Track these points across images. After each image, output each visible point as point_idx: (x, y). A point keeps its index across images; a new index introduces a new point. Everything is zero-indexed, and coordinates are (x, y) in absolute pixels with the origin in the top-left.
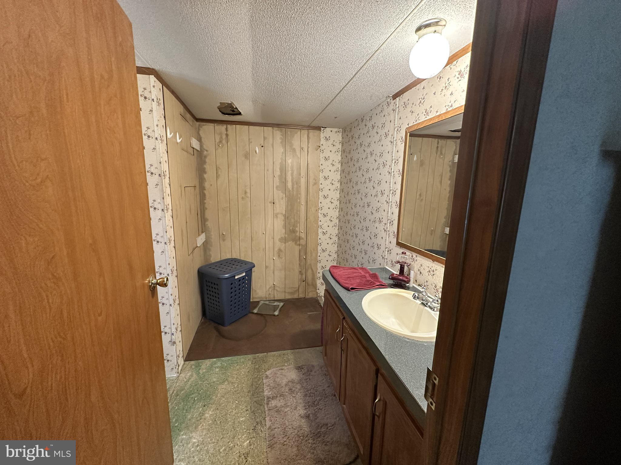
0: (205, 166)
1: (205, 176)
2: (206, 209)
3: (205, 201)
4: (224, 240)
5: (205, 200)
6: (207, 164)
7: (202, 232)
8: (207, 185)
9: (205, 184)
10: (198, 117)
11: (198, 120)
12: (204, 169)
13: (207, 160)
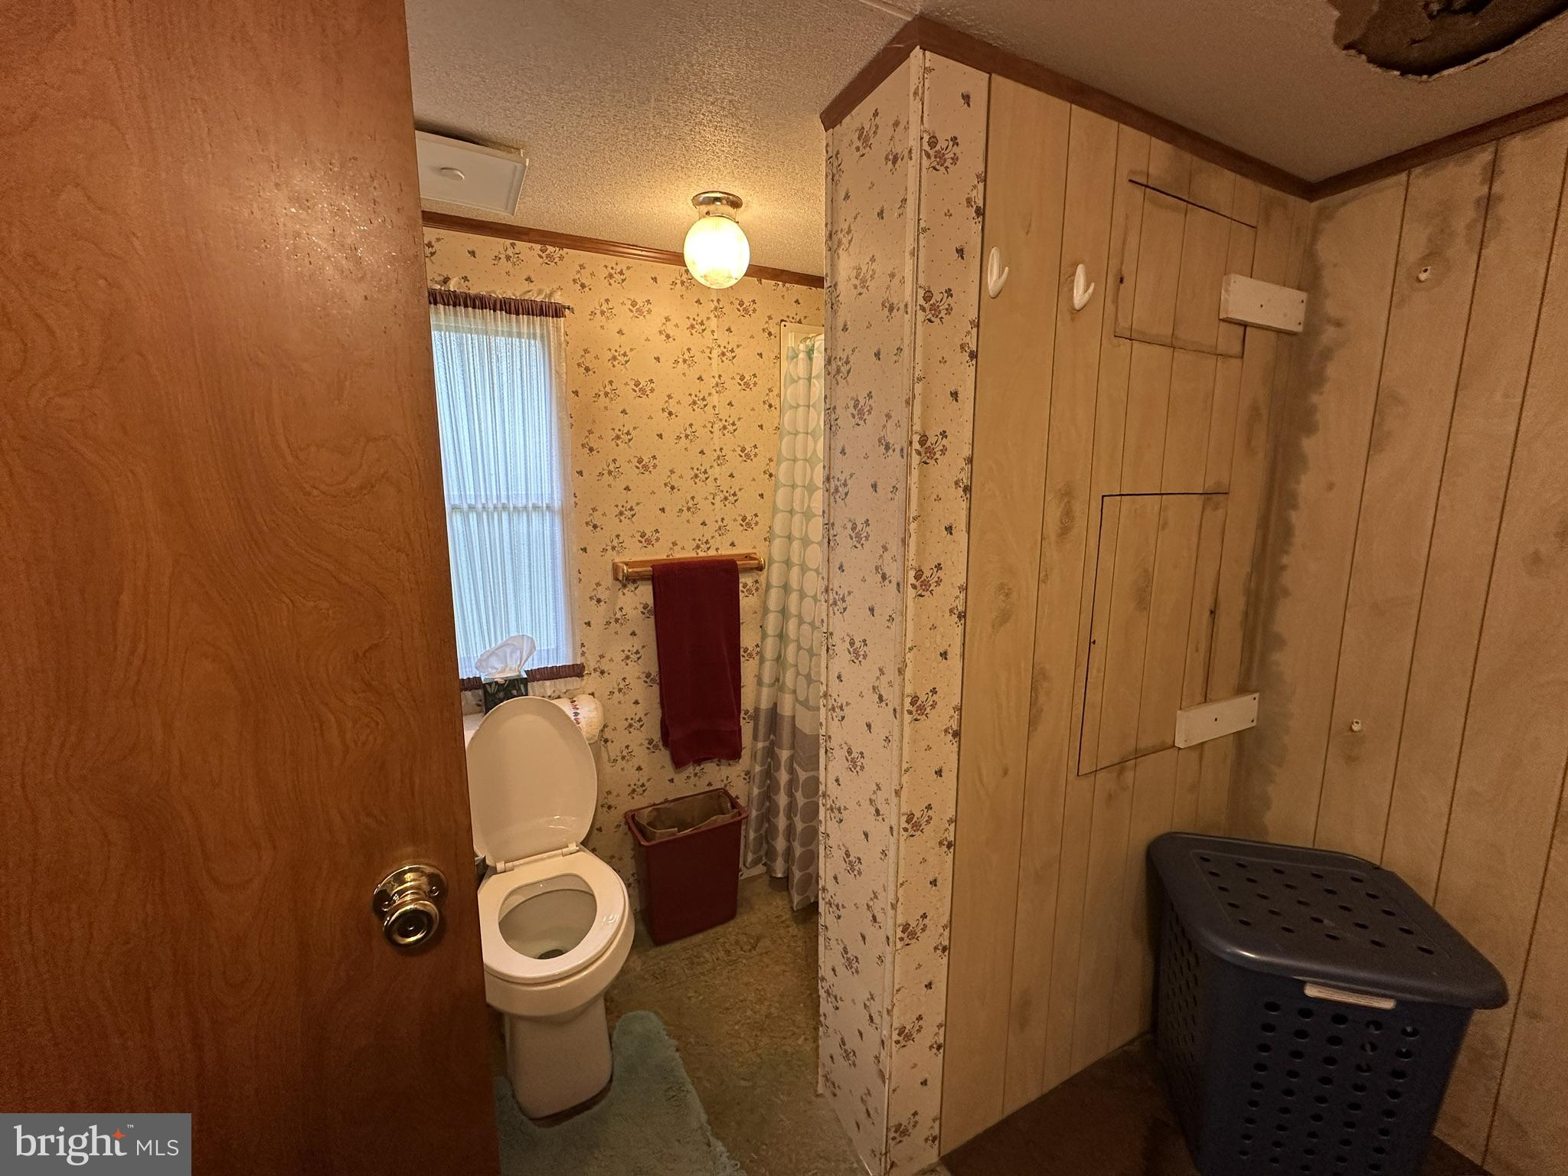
0: (1315, 399)
1: (1308, 444)
2: (1286, 593)
3: (1285, 560)
4: (1351, 759)
5: (1287, 552)
6: (1328, 387)
7: (1242, 690)
8: (1307, 486)
9: (1298, 482)
10: (1313, 173)
11: (1310, 190)
12: (1311, 411)
13: (1331, 370)
